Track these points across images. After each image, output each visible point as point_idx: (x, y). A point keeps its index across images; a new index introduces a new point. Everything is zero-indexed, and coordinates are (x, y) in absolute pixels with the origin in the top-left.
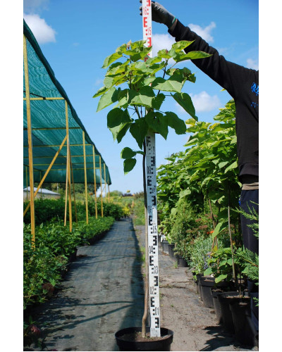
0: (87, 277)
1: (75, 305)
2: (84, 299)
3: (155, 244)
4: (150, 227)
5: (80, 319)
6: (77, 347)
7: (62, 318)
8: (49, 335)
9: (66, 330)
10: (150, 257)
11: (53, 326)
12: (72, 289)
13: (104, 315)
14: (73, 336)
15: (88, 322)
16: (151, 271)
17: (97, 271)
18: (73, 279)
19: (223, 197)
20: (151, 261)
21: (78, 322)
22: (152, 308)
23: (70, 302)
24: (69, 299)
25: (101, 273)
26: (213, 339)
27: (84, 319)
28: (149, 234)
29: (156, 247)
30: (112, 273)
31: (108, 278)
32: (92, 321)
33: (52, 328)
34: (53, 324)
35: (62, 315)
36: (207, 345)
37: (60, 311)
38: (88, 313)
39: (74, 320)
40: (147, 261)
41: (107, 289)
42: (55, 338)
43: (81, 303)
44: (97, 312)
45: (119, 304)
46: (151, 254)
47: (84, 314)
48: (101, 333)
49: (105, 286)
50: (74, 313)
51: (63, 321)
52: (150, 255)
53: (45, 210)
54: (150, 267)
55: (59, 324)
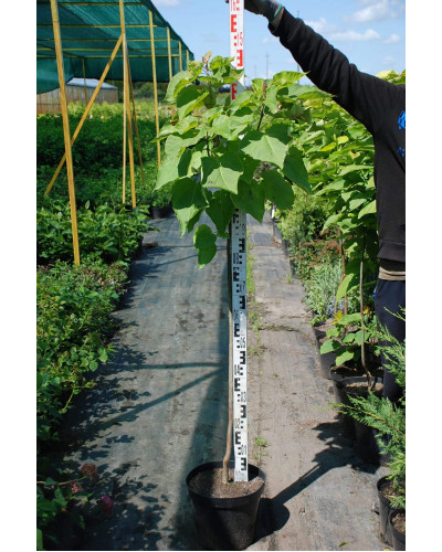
0: (156, 300)
1: (137, 368)
2: (151, 354)
3: (243, 363)
4: (236, 339)
5: (143, 400)
6: (139, 463)
7: (118, 397)
8: (101, 433)
9: (124, 423)
10: (236, 380)
11: (105, 415)
12: (134, 328)
13: (177, 393)
14: (133, 438)
15: (155, 408)
16: (236, 398)
17: (172, 285)
18: (136, 303)
19: (356, 244)
20: (237, 385)
21: (141, 407)
22: (236, 446)
23: (130, 360)
24: (129, 352)
25: (178, 291)
26: (326, 451)
27: (150, 399)
28: (235, 348)
29: (244, 366)
30: (194, 293)
31: (186, 303)
32: (160, 406)
33: (105, 419)
34: (107, 410)
35: (120, 390)
36: (316, 463)
37: (116, 380)
38: (155, 387)
39: (136, 403)
40: (231, 384)
41: (185, 330)
42: (109, 441)
43: (147, 362)
44: (169, 385)
45: (199, 369)
46: (237, 376)
47: (150, 390)
48: (172, 432)
49: (182, 322)
50: (135, 385)
51: (121, 404)
52: (235, 377)
53: (92, 145)
54: (236, 393)
55: (113, 411)
